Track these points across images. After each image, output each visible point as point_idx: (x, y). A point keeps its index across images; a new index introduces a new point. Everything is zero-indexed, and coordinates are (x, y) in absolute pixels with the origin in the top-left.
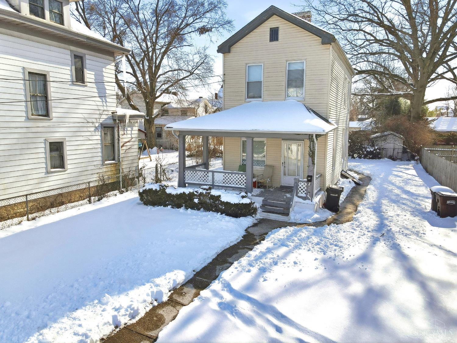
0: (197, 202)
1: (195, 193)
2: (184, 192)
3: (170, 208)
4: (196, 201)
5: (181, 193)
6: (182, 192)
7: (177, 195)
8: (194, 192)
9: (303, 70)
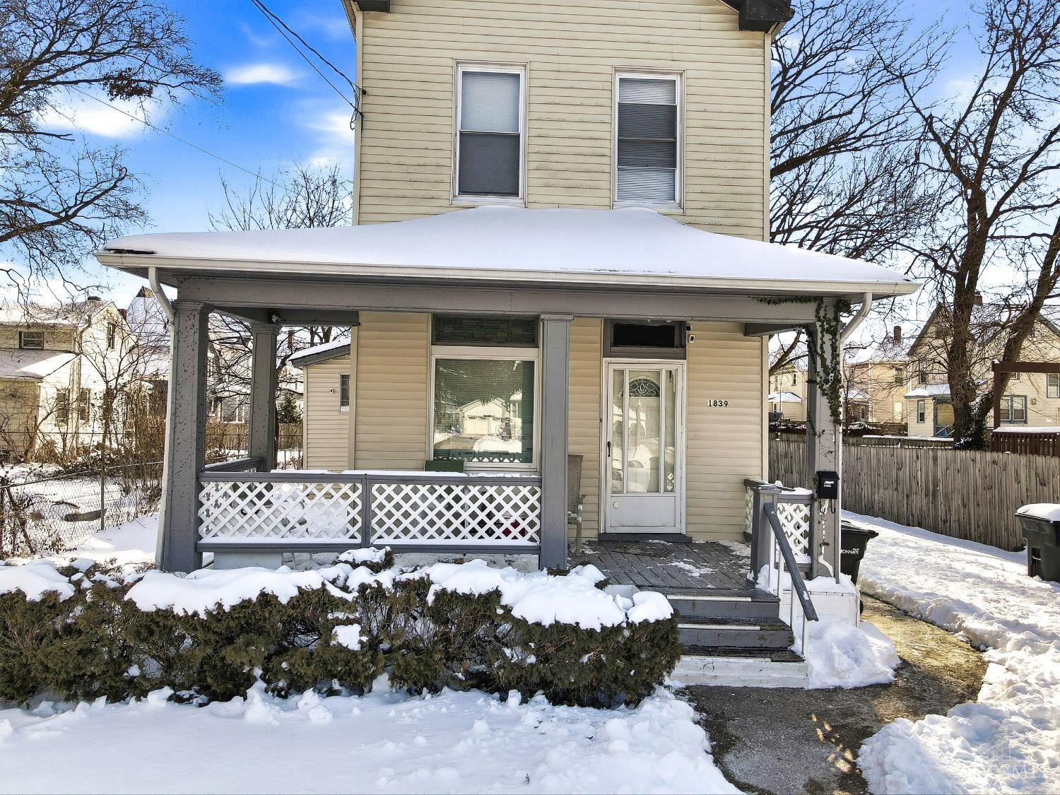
0: (355, 646)
1: (336, 592)
2: (263, 595)
3: (164, 704)
4: (349, 637)
5: (246, 604)
6: (254, 595)
7: (218, 615)
8: (330, 587)
9: (673, 109)
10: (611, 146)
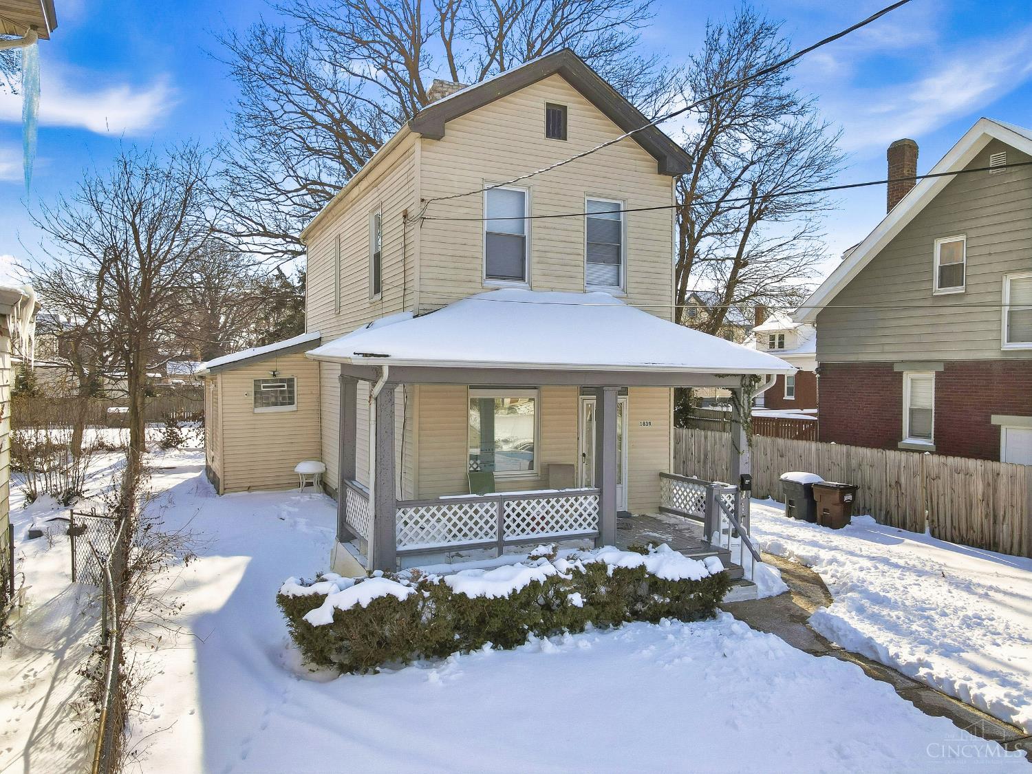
0: (581, 605)
4: (576, 600)
9: (618, 225)
10: (582, 248)
